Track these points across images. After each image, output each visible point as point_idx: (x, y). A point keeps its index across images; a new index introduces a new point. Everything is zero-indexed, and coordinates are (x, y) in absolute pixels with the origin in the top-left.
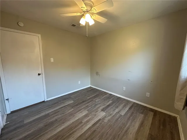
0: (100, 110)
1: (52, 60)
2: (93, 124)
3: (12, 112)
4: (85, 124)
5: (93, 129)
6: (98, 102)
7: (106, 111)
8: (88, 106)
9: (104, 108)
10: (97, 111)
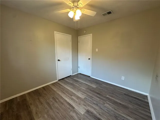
0: (87, 109)
1: (97, 50)
2: (69, 102)
3: (80, 74)
4: (70, 98)
5: (64, 103)
6: (105, 107)
7: (86, 115)
8: (93, 97)
9: (92, 113)
10: (85, 106)
